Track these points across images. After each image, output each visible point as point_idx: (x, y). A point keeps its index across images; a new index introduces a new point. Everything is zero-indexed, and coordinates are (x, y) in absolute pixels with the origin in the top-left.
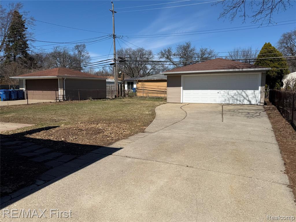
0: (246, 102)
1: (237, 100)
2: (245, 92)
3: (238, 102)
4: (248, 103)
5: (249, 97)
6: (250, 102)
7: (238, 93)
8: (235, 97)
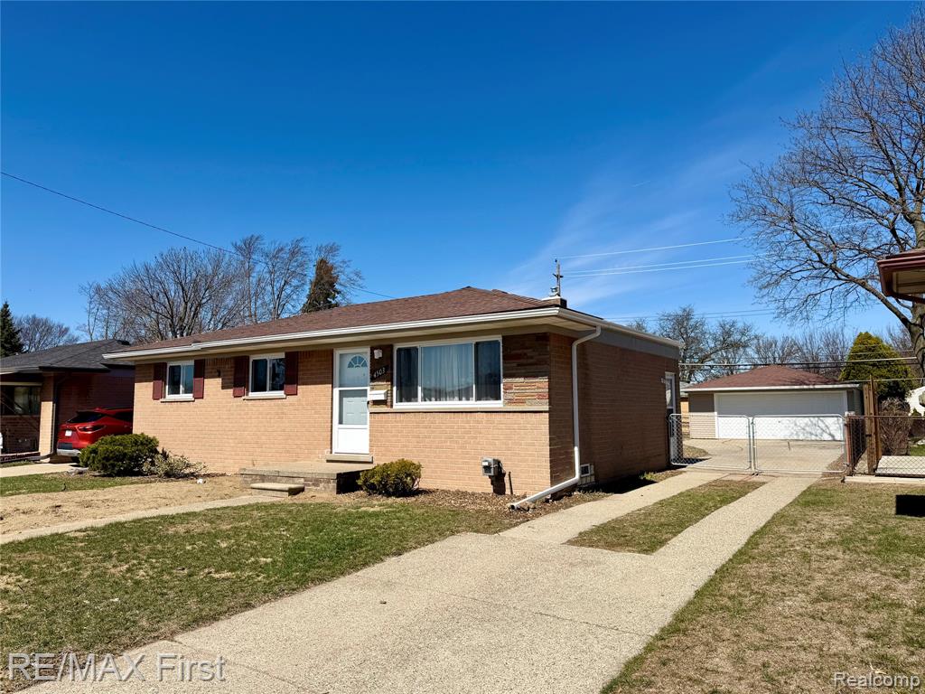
0: (826, 437)
1: (811, 434)
2: (822, 421)
3: (813, 438)
4: (830, 438)
5: (831, 428)
6: (833, 436)
7: (812, 422)
8: (807, 428)
